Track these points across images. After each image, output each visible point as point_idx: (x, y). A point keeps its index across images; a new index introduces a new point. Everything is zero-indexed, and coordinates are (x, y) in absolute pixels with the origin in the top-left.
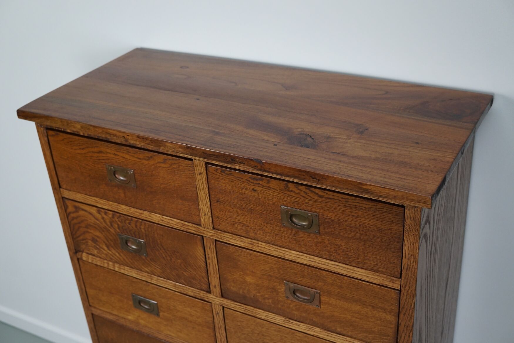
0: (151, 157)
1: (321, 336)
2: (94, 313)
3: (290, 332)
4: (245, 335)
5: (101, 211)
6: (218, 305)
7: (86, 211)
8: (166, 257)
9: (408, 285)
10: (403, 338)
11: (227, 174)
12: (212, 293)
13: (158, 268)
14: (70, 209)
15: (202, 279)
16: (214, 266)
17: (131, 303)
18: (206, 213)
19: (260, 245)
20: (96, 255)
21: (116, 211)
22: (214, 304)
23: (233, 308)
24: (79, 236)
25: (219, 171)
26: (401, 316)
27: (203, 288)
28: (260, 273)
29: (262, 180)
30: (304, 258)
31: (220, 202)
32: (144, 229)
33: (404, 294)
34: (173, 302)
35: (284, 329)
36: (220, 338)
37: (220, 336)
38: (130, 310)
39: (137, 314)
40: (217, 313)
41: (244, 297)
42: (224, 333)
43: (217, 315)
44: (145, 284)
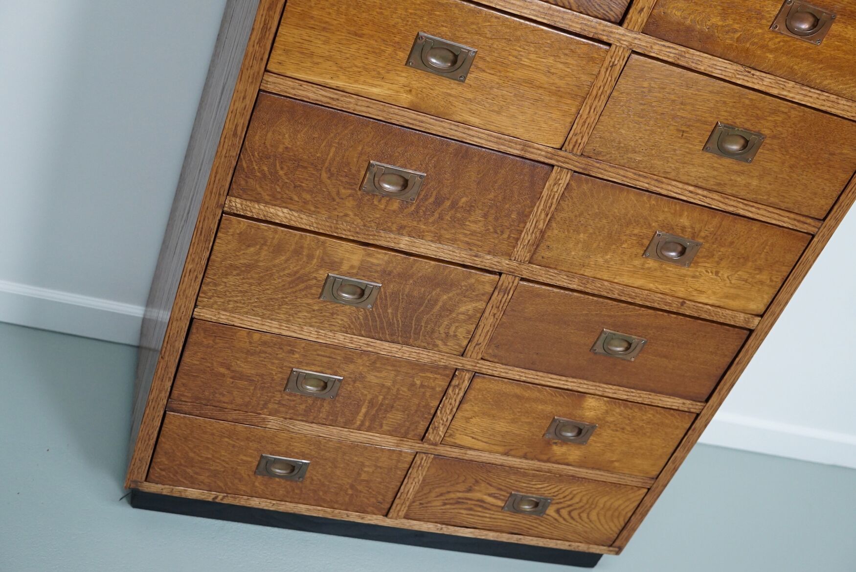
1: (790, 96)
2: (270, 87)
3: (738, 93)
4: (645, 107)
6: (624, 48)
12: (625, 25)
17: (403, 55)
22: (617, 46)
23: (654, 52)
27: (611, 15)
34: (520, 47)
35: (730, 89)
36: (585, 117)
37: (589, 112)
38: (388, 71)
39: (402, 80)
40: (611, 64)
41: (689, 30)
42: (600, 106)
43: (610, 68)
44: (470, 10)
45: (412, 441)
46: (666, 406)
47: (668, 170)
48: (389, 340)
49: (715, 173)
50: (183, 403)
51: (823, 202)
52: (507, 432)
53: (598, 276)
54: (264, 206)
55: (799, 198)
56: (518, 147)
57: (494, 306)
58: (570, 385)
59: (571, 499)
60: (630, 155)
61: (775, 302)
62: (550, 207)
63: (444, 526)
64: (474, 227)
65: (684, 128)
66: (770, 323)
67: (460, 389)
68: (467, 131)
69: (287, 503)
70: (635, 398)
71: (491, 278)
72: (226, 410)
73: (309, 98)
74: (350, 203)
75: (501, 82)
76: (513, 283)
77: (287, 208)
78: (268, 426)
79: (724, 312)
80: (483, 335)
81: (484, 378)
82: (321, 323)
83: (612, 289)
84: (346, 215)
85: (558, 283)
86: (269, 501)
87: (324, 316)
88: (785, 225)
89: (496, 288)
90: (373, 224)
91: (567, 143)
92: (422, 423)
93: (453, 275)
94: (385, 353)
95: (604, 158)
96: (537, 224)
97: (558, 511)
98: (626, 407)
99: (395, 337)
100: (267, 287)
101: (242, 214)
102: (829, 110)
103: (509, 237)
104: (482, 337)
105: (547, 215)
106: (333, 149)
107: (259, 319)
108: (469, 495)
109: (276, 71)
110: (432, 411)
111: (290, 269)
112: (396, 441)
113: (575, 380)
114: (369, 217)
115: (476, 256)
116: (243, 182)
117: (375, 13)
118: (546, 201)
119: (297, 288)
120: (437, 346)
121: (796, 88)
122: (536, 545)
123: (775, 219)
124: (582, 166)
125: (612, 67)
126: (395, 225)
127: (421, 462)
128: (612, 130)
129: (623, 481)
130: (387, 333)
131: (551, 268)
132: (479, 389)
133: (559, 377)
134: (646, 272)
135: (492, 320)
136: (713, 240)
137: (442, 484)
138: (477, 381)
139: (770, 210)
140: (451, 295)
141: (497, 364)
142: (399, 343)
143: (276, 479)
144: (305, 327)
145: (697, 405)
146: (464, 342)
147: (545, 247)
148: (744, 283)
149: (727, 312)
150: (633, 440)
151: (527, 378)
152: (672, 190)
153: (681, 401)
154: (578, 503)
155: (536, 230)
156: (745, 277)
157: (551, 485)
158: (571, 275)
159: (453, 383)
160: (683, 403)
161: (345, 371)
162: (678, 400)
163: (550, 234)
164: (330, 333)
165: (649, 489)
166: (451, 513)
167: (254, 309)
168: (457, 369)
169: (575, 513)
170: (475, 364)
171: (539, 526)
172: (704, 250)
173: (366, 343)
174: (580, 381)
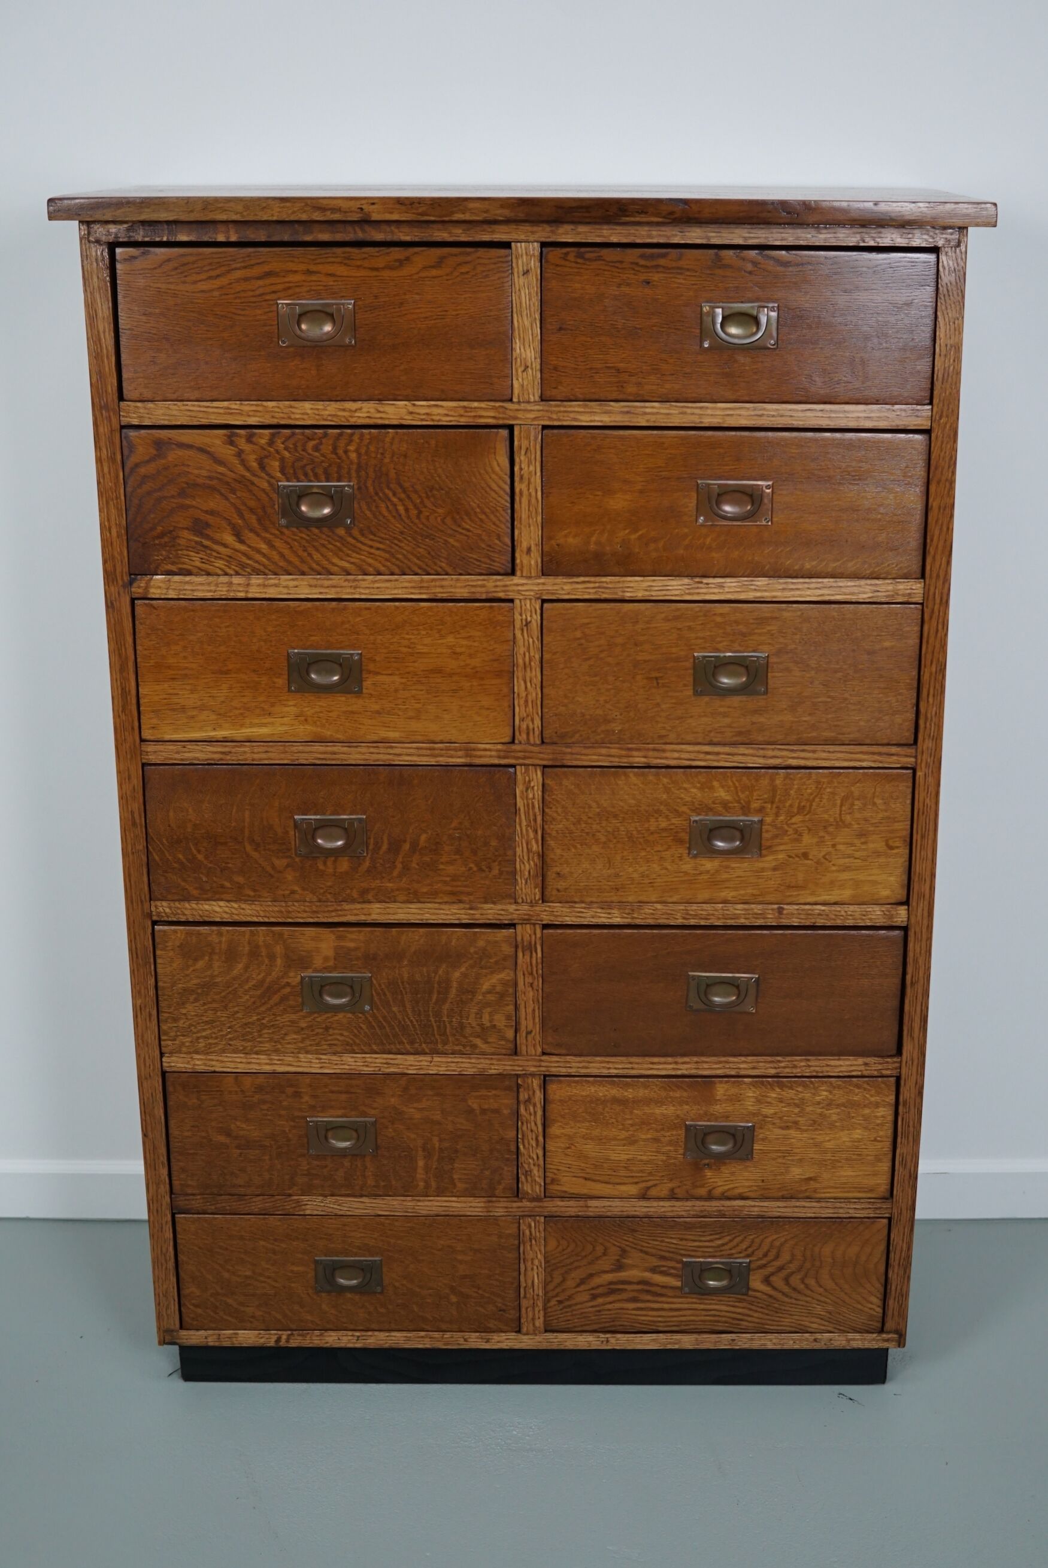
0: (407, 259)
1: (767, 595)
2: (152, 758)
3: (700, 611)
4: (591, 662)
5: (237, 435)
6: (530, 600)
7: (189, 447)
8: (407, 510)
9: (944, 414)
10: (936, 538)
11: (589, 260)
12: (518, 573)
13: (378, 549)
14: (142, 452)
15: (497, 542)
16: (533, 494)
17: (281, 682)
18: (529, 364)
19: (648, 410)
20: (195, 570)
21: (283, 422)
22: (520, 600)
23: (569, 594)
24: (152, 529)
25: (571, 257)
26: (932, 488)
27: (497, 566)
28: (641, 479)
29: (664, 256)
30: (743, 412)
31: (565, 329)
32: (357, 451)
33: (937, 437)
34: (407, 634)
35: (687, 609)
36: (523, 694)
37: (526, 688)
38: (273, 705)
39: (293, 710)
40: (524, 623)
41: (598, 556)
42: (536, 676)
43: (525, 628)
44: (333, 609)
45: (505, 1199)
46: (841, 1074)
47: (663, 732)
48: (412, 1050)
49: (728, 720)
50: (191, 1197)
51: (898, 719)
52: (628, 1160)
53: (645, 899)
54: (197, 904)
55: (862, 723)
56: (460, 753)
57: (526, 973)
58: (684, 1069)
59: (777, 1257)
60: (603, 728)
61: (915, 878)
62: (535, 820)
63: (608, 1335)
64: (451, 869)
65: (654, 674)
66: (926, 912)
67: (535, 1105)
68: (391, 751)
69: (376, 1333)
70: (788, 1070)
71: (506, 934)
72: (246, 1197)
73: (199, 760)
74: (290, 876)
75: (404, 680)
76: (535, 934)
77: (222, 900)
78: (308, 1212)
79: (846, 909)
80: (530, 1017)
81: (560, 1081)
82: (318, 1045)
83: (669, 912)
84: (293, 892)
86: (350, 1333)
87: (317, 1034)
88: (864, 764)
89: (516, 947)
90: (329, 896)
91: (517, 733)
92: (506, 1168)
93: (454, 941)
94: (414, 1072)
95: (573, 740)
96: (529, 847)
97: (767, 1280)
98: (782, 1086)
99: (416, 1045)
100: (236, 1009)
101: (175, 919)
102: (832, 598)
103: (501, 873)
104: (530, 1019)
105: (536, 832)
106: (247, 813)
107: (242, 1055)
108: (623, 1275)
109: (152, 738)
110: (513, 1148)
111: (253, 979)
112: (482, 1205)
113: (686, 1059)
114: (323, 888)
115: (471, 909)
116: (162, 880)
117: (233, 643)
118: (527, 814)
119: (272, 1002)
120: (474, 1046)
121: (773, 584)
122: (763, 1347)
123: (846, 760)
124: (551, 757)
125: (526, 625)
126: (355, 891)
127: (530, 1232)
128: (566, 701)
129: (841, 1211)
130: (405, 1041)
131: (575, 902)
132: (560, 1101)
133: (662, 1060)
134: (706, 877)
135: (531, 994)
136: (774, 810)
137: (576, 1264)
138: (552, 1088)
139: (831, 750)
140: (463, 969)
141: (568, 1057)
142: (426, 1054)
143: (349, 1295)
144: (301, 1056)
145: (887, 1062)
146: (510, 1034)
147: (554, 875)
148: (852, 860)
149: (852, 908)
150: (820, 1138)
151: (619, 1069)
152: (682, 756)
153: (860, 1061)
154: (790, 1262)
155: (531, 855)
156: (849, 850)
157: (735, 1237)
158: (607, 905)
159: (521, 1098)
160: (866, 1064)
161: (375, 1109)
162: (856, 1060)
163: (553, 857)
164: (334, 1058)
165: (890, 1219)
166: (609, 1310)
167: (231, 1043)
168: (518, 1076)
169: (795, 1280)
170: (538, 1064)
171: (750, 1313)
172: (769, 828)
173: (384, 1061)
174: (695, 1059)
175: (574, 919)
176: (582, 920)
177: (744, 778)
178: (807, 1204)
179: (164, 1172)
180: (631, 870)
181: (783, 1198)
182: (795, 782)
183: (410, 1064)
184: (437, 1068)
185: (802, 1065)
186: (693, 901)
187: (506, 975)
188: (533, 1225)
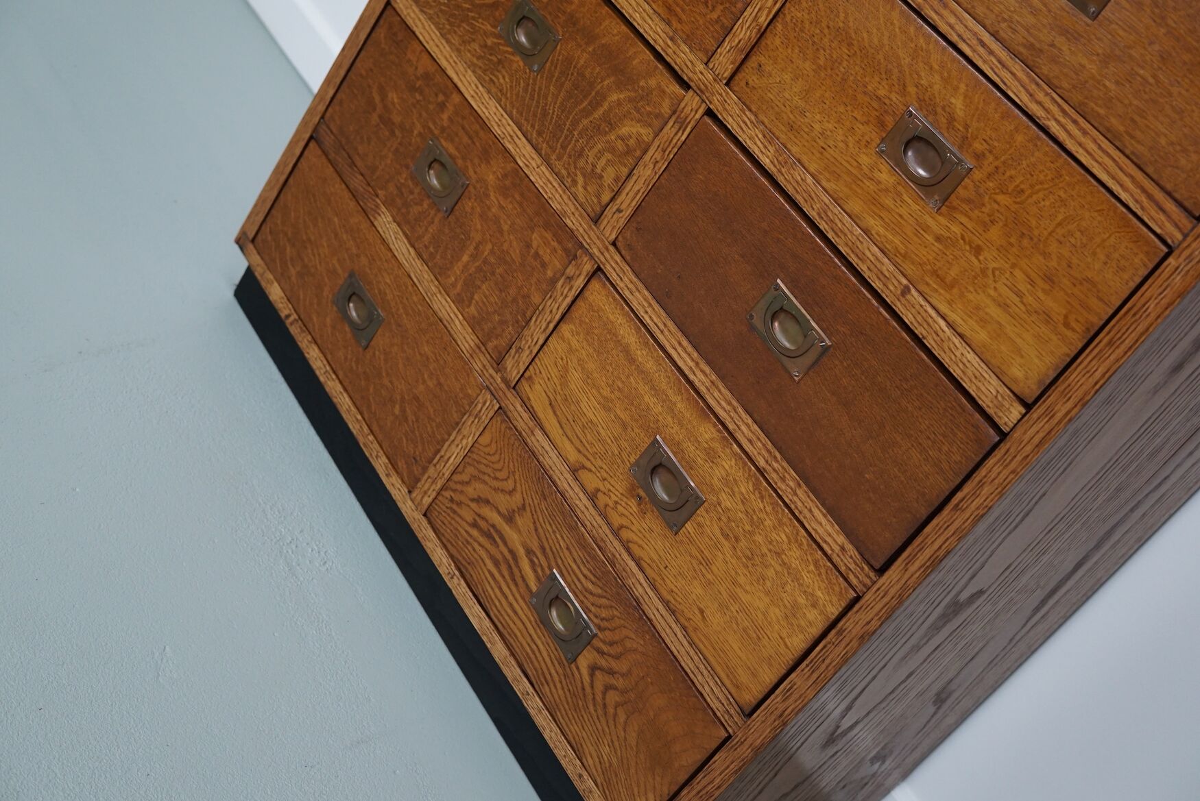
45: (489, 357)
46: (813, 533)
48: (534, 142)
49: (1031, 20)
50: (329, 133)
52: (591, 422)
55: (1163, 141)
57: (661, 146)
58: (698, 379)
59: (617, 657)
61: (1061, 386)
63: (457, 573)
66: (1041, 435)
67: (571, 289)
69: (337, 381)
70: (774, 476)
71: (676, 91)
72: (355, 168)
76: (696, 112)
78: (376, 223)
79: (965, 353)
80: (631, 194)
81: (604, 285)
82: (484, 71)
83: (813, 195)
85: (748, 141)
86: (325, 362)
87: (490, 60)
88: (1124, 196)
89: (674, 112)
92: (511, 328)
93: (637, 61)
94: (522, 165)
96: (759, 14)
97: (593, 669)
98: (757, 486)
99: (541, 139)
103: (718, 21)
104: (628, 201)
107: (438, 34)
108: (506, 530)
110: (528, 314)
112: (472, 344)
113: (707, 369)
115: (672, 39)
120: (575, 182)
122: (541, 730)
123: (1108, 173)
127: (482, 409)
129: (700, 677)
130: (536, 127)
131: (750, 110)
132: (590, 305)
133: (690, 349)
134: (872, 187)
135: (649, 172)
136: (991, 169)
137: (486, 478)
138: (595, 285)
139: (1103, 146)
140: (622, 96)
141: (628, 268)
142: (540, 155)
143: (347, 329)
144: (470, 72)
145: (862, 569)
146: (606, 198)
147: (755, 65)
148: (1016, 300)
149: (971, 356)
150: (741, 580)
151: (652, 320)
152: (957, 27)
153: (841, 539)
154: (623, 675)
155: (754, 24)
156: (1024, 287)
157: (605, 597)
158: (770, 136)
159: (568, 271)
160: (843, 548)
161: (475, 172)
162: (837, 533)
163: (769, 43)
164: (486, 96)
165: (729, 737)
166: (474, 550)
167: (440, 14)
168: (582, 246)
169: (613, 697)
170: (603, 250)
171: (559, 685)
172: (971, 186)
173: (512, 133)
174: (714, 377)
175: (735, 126)
176: (741, 133)
177: (993, 105)
178: (679, 635)
179: (331, 92)
180: (818, 117)
181: (666, 604)
182: (1037, 154)
183: (524, 152)
184: (537, 177)
185: (789, 484)
186: (840, 202)
187: (645, 133)
188: (487, 404)
